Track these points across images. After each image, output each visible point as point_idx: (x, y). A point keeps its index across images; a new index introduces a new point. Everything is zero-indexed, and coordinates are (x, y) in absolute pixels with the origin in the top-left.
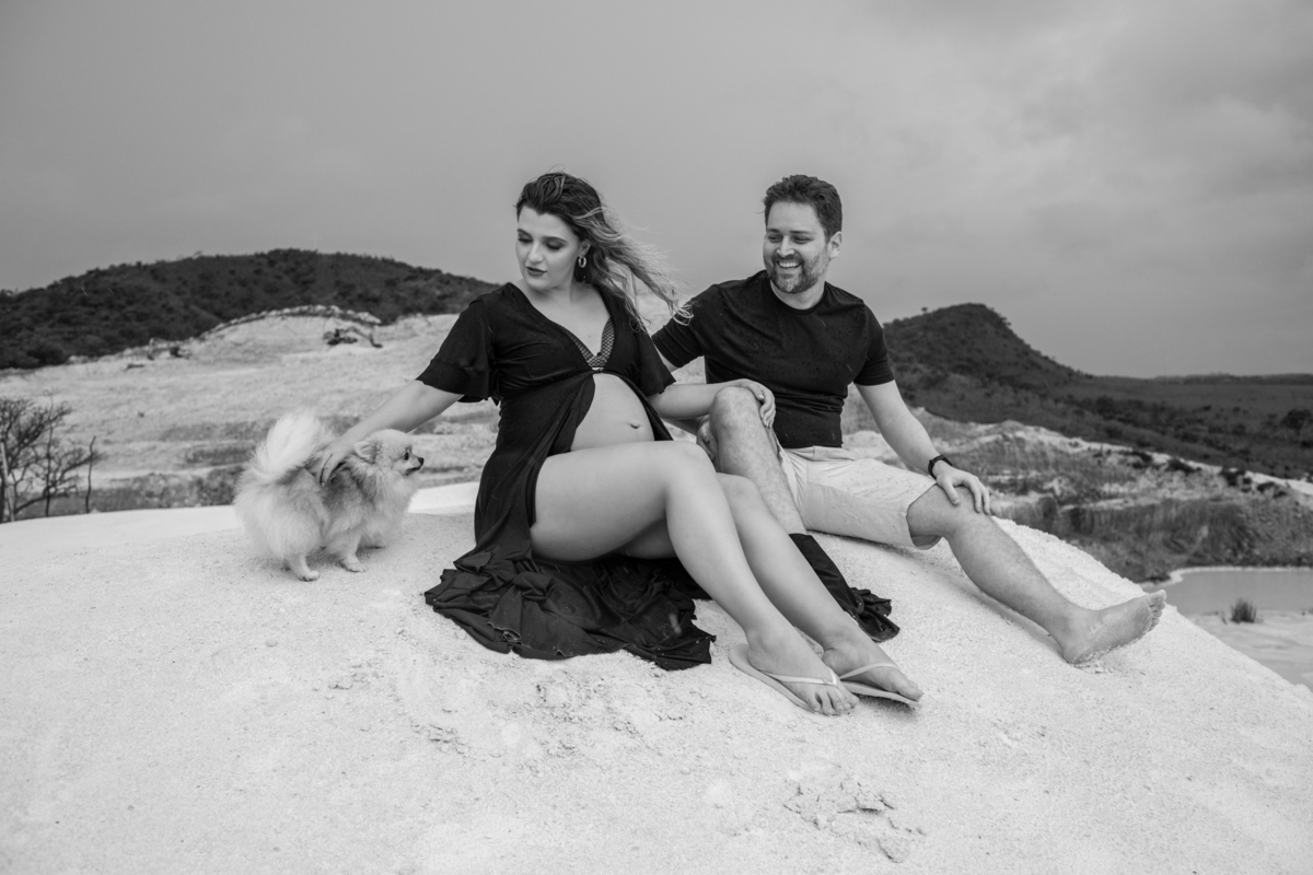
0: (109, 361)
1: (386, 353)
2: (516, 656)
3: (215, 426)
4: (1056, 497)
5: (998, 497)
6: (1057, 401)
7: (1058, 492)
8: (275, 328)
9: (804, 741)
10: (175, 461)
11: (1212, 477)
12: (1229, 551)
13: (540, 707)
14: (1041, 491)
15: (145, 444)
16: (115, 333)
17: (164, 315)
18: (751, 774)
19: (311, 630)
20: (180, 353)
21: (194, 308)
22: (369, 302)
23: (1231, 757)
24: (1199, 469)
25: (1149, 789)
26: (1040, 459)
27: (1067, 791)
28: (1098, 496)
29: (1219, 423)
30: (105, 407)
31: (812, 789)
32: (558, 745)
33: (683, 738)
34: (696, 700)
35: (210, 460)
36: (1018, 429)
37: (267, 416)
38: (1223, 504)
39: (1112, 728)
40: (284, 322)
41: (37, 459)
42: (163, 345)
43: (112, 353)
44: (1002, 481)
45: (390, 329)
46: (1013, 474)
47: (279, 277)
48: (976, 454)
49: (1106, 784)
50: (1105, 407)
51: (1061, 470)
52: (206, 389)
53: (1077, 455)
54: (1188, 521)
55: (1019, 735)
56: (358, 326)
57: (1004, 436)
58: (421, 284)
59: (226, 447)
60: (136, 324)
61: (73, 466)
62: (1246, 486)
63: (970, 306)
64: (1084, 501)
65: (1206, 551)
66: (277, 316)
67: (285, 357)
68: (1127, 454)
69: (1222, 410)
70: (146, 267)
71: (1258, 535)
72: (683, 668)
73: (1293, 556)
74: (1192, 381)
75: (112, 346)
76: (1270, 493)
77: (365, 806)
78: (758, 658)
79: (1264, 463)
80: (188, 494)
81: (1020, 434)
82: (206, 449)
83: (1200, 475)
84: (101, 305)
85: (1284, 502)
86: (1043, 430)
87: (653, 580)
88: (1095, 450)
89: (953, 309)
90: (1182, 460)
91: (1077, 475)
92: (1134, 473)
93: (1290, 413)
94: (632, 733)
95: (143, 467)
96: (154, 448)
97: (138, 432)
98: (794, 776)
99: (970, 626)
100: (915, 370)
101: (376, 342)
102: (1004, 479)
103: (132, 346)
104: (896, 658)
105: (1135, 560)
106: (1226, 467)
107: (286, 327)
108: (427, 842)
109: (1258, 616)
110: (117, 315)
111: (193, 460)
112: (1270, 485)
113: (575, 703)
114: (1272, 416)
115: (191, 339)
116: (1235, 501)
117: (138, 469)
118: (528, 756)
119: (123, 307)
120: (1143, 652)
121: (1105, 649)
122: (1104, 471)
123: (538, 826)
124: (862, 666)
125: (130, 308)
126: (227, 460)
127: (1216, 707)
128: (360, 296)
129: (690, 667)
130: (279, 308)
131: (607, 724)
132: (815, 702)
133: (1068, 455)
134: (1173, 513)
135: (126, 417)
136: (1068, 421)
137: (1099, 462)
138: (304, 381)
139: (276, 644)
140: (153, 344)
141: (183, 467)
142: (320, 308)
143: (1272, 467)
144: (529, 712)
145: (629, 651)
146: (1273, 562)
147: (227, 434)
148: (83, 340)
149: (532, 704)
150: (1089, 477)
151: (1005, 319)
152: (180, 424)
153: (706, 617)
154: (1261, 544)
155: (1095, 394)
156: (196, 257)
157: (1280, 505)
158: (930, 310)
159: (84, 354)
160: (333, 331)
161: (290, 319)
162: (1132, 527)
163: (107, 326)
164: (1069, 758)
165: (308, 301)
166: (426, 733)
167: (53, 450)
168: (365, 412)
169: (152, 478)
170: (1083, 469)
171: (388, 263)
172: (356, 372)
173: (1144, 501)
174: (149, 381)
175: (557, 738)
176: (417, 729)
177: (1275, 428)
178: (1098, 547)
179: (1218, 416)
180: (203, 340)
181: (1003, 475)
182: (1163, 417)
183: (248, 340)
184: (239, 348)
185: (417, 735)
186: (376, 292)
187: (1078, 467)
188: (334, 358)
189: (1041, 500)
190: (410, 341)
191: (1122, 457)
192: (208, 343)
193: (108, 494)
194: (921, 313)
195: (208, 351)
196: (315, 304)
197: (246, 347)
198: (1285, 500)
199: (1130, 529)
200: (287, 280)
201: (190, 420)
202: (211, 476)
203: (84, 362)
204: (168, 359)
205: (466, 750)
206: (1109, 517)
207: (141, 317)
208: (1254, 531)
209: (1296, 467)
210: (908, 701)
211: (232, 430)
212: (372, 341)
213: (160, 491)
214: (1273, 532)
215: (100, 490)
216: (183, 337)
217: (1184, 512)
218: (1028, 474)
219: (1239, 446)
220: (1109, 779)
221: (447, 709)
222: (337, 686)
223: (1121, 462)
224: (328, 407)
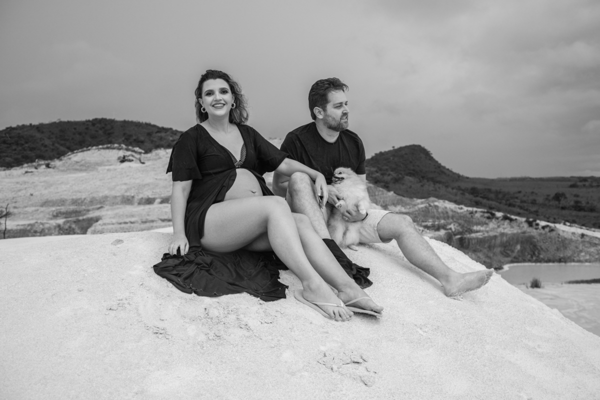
0: (16, 169)
1: (147, 166)
2: (195, 295)
3: (66, 200)
4: (452, 232)
5: (426, 232)
6: (453, 189)
7: (453, 230)
8: (95, 155)
9: (328, 333)
10: (47, 216)
11: (522, 223)
12: (529, 256)
13: (206, 318)
14: (446, 229)
15: (33, 208)
16: (19, 156)
17: (43, 148)
18: (303, 347)
19: (100, 284)
20: (50, 166)
21: (56, 145)
22: (139, 143)
23: (522, 339)
24: (516, 219)
25: (485, 353)
26: (446, 215)
27: (448, 354)
28: (471, 231)
29: (525, 199)
30: (14, 191)
31: (331, 354)
32: (213, 335)
33: (272, 331)
34: (279, 315)
35: (64, 216)
36: (435, 201)
37: (91, 196)
38: (527, 235)
39: (469, 327)
40: (99, 152)
42: (43, 162)
43: (18, 166)
44: (428, 225)
45: (149, 155)
46: (433, 222)
47: (97, 131)
48: (417, 213)
49: (466, 351)
50: (474, 191)
51: (455, 220)
52: (62, 183)
53: (462, 213)
54: (511, 243)
55: (426, 330)
56: (134, 154)
57: (429, 205)
58: (163, 134)
59: (71, 210)
60: (30, 152)
62: (537, 227)
63: (414, 146)
64: (465, 234)
65: (519, 256)
66: (96, 149)
67: (100, 168)
68: (484, 212)
69: (526, 193)
70: (34, 126)
71: (542, 249)
72: (273, 300)
73: (557, 258)
74: (513, 180)
75: (18, 163)
76: (547, 230)
77: (121, 363)
78: (307, 296)
79: (545, 216)
80: (53, 232)
81: (436, 204)
82: (62, 211)
83: (517, 222)
84: (13, 143)
85: (553, 234)
86: (447, 202)
87: (260, 261)
88: (470, 211)
89: (406, 147)
90: (509, 215)
91: (462, 222)
92: (487, 221)
93: (556, 194)
94: (248, 329)
95: (32, 219)
96: (38, 210)
97: (30, 203)
98: (323, 348)
99: (406, 282)
100: (389, 175)
101: (142, 161)
102: (429, 224)
103: (27, 163)
104: (371, 296)
105: (488, 260)
106: (528, 218)
107: (100, 154)
108: (150, 379)
109: (542, 285)
110: (20, 148)
111: (56, 216)
112: (547, 226)
113: (222, 316)
114: (548, 196)
115: (56, 160)
116: (532, 234)
117: (30, 220)
118: (199, 340)
119: (23, 145)
120: (484, 294)
121: (463, 291)
122: (474, 220)
123: (203, 371)
124: (356, 299)
125: (27, 145)
126: (72, 216)
128: (135, 140)
129: (276, 300)
130: (97, 145)
131: (236, 326)
132: (333, 314)
133: (458, 213)
134: (505, 239)
135: (24, 196)
136: (458, 198)
137: (472, 216)
138: (109, 179)
139: (83, 290)
140: (38, 162)
141: (51, 219)
142: (116, 145)
143: (548, 218)
144: (200, 320)
145: (248, 293)
146: (549, 261)
147: (72, 204)
148: (4, 160)
149: (202, 317)
150: (467, 223)
151: (430, 151)
152: (50, 199)
153: (285, 278)
154: (543, 253)
155: (470, 186)
156: (58, 121)
157: (552, 235)
158: (396, 148)
159: (4, 166)
160: (122, 156)
161: (102, 150)
162: (486, 245)
163: (15, 153)
164: (449, 340)
165: (110, 142)
166: (152, 330)
168: (137, 193)
169: (36, 224)
170: (465, 219)
171: (148, 125)
172: (133, 175)
173: (492, 234)
174: (35, 179)
175: (213, 332)
176: (148, 328)
177: (549, 201)
178: (471, 255)
179: (524, 196)
180: (61, 160)
181: (429, 222)
182: (500, 196)
183: (82, 160)
184: (78, 164)
185: (147, 331)
186: (142, 138)
187: (462, 218)
188: (122, 169)
189: (446, 233)
190: (158, 161)
191: (482, 214)
192: (63, 161)
193: (15, 232)
194: (392, 149)
195: (63, 165)
196: (114, 143)
197: (81, 163)
198: (554, 233)
199: (486, 246)
200: (101, 132)
201: (55, 197)
202: (65, 223)
203: (4, 170)
204: (44, 169)
205: (170, 337)
206: (476, 241)
207: (32, 149)
208: (540, 247)
209: (559, 218)
210: (376, 314)
211: (75, 202)
212: (140, 161)
213: (40, 230)
214: (549, 247)
215: (12, 230)
216: (52, 158)
217: (509, 238)
218: (440, 221)
219: (534, 209)
220: (467, 349)
221: (162, 319)
222: (111, 309)
223: (482, 216)
224: (120, 191)
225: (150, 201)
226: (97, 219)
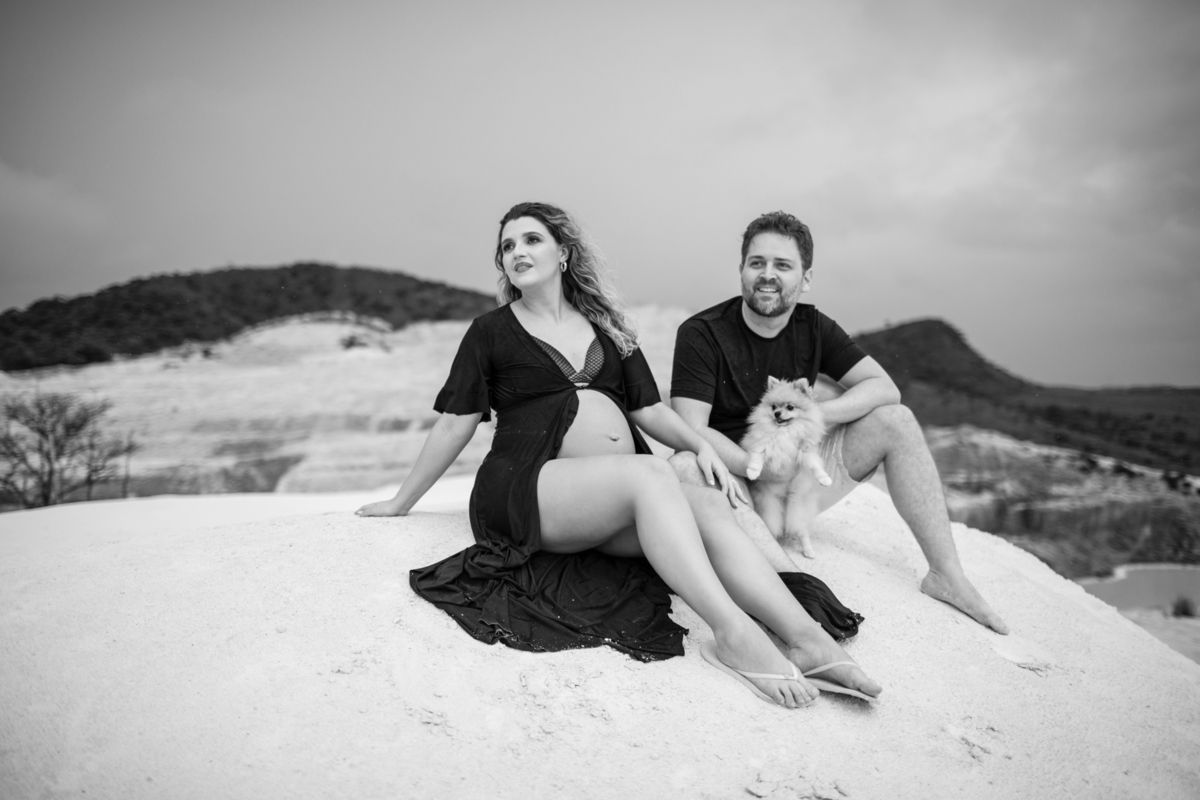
0: (147, 361)
1: (395, 357)
2: (503, 646)
3: (240, 421)
4: (1007, 497)
5: (954, 498)
6: (1009, 409)
7: (1009, 493)
8: (296, 333)
9: (765, 731)
10: (204, 452)
11: (1154, 481)
12: (1170, 550)
13: (522, 694)
14: (993, 491)
15: (178, 436)
16: (154, 335)
17: (198, 320)
19: (317, 618)
20: (211, 354)
21: (224, 313)
22: (380, 310)
23: (1166, 753)
24: (1142, 474)
25: (1087, 782)
26: (994, 462)
28: (1046, 496)
29: (1160, 431)
30: (143, 402)
31: (772, 776)
32: (538, 729)
33: (653, 725)
34: (667, 691)
35: (236, 452)
36: (973, 434)
37: (286, 413)
38: (1165, 506)
39: (1053, 723)
40: (305, 328)
41: (81, 448)
42: (197, 346)
43: (151, 352)
44: (958, 482)
45: (399, 335)
46: (968, 476)
47: (300, 287)
50: (1054, 414)
51: (1013, 473)
52: (232, 388)
53: (1027, 459)
54: (1132, 522)
56: (370, 332)
57: (960, 441)
58: (427, 294)
59: (250, 440)
60: (172, 327)
61: (114, 454)
62: (1187, 490)
63: (930, 322)
64: (1034, 502)
65: (1149, 549)
66: (299, 322)
67: (306, 359)
68: (1074, 458)
69: (1164, 418)
70: (182, 277)
74: (1136, 392)
75: (151, 347)
78: (724, 654)
80: (214, 483)
81: (974, 439)
82: (231, 442)
83: (1143, 479)
84: (142, 310)
86: (996, 435)
87: (631, 576)
88: (1044, 455)
89: (914, 324)
90: (1127, 465)
91: (1028, 477)
92: (1081, 476)
94: (607, 720)
95: (175, 458)
96: (186, 440)
97: (172, 425)
98: (754, 763)
101: (387, 347)
102: (960, 479)
103: (169, 348)
104: (859, 657)
105: (1082, 557)
106: (1167, 471)
107: (307, 332)
110: (156, 319)
111: (221, 451)
115: (221, 341)
116: (1176, 504)
117: (171, 459)
118: (511, 739)
119: (161, 313)
122: (1053, 474)
124: (826, 664)
125: (168, 314)
126: (251, 452)
127: (1152, 705)
128: (374, 304)
129: (664, 659)
130: (300, 313)
131: (583, 711)
132: (780, 696)
133: (1019, 459)
134: (1118, 514)
135: (162, 412)
136: (1019, 427)
137: (1049, 467)
138: (321, 381)
139: (285, 630)
140: (188, 346)
141: (211, 457)
142: (337, 315)
144: (513, 698)
147: (252, 428)
148: (125, 341)
149: (516, 691)
150: (1039, 478)
151: (962, 334)
152: (209, 419)
155: (1045, 402)
156: (227, 269)
158: (892, 325)
159: (126, 353)
160: (349, 336)
161: (310, 325)
162: (1079, 525)
163: (147, 329)
165: (325, 309)
166: (419, 716)
167: (96, 440)
168: (374, 411)
169: (183, 468)
170: (1034, 472)
171: (399, 277)
172: (369, 375)
173: (1091, 502)
174: (183, 380)
175: (538, 723)
176: (410, 712)
179: (1160, 425)
180: (231, 343)
181: (959, 476)
182: (1109, 424)
183: (271, 345)
184: (264, 351)
185: (410, 718)
186: (387, 302)
187: (1029, 470)
188: (348, 361)
189: (993, 500)
190: (418, 346)
191: (1069, 461)
192: (235, 346)
193: (144, 482)
194: (884, 327)
195: (236, 353)
196: (332, 311)
197: (269, 351)
199: (1077, 528)
200: (308, 290)
201: (218, 415)
202: (237, 466)
203: (126, 361)
204: (200, 359)
205: (454, 733)
206: (1058, 517)
207: (178, 322)
208: (1194, 531)
210: (867, 698)
211: (256, 425)
212: (383, 346)
213: (190, 479)
215: (136, 478)
216: (214, 339)
217: (1127, 512)
218: (982, 475)
219: (1180, 451)
220: (1050, 772)
221: (438, 694)
222: (339, 671)
223: (1071, 466)
224: (342, 405)
225: (399, 426)
226: (296, 460)
